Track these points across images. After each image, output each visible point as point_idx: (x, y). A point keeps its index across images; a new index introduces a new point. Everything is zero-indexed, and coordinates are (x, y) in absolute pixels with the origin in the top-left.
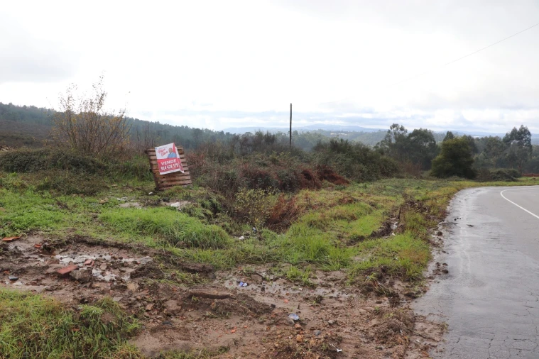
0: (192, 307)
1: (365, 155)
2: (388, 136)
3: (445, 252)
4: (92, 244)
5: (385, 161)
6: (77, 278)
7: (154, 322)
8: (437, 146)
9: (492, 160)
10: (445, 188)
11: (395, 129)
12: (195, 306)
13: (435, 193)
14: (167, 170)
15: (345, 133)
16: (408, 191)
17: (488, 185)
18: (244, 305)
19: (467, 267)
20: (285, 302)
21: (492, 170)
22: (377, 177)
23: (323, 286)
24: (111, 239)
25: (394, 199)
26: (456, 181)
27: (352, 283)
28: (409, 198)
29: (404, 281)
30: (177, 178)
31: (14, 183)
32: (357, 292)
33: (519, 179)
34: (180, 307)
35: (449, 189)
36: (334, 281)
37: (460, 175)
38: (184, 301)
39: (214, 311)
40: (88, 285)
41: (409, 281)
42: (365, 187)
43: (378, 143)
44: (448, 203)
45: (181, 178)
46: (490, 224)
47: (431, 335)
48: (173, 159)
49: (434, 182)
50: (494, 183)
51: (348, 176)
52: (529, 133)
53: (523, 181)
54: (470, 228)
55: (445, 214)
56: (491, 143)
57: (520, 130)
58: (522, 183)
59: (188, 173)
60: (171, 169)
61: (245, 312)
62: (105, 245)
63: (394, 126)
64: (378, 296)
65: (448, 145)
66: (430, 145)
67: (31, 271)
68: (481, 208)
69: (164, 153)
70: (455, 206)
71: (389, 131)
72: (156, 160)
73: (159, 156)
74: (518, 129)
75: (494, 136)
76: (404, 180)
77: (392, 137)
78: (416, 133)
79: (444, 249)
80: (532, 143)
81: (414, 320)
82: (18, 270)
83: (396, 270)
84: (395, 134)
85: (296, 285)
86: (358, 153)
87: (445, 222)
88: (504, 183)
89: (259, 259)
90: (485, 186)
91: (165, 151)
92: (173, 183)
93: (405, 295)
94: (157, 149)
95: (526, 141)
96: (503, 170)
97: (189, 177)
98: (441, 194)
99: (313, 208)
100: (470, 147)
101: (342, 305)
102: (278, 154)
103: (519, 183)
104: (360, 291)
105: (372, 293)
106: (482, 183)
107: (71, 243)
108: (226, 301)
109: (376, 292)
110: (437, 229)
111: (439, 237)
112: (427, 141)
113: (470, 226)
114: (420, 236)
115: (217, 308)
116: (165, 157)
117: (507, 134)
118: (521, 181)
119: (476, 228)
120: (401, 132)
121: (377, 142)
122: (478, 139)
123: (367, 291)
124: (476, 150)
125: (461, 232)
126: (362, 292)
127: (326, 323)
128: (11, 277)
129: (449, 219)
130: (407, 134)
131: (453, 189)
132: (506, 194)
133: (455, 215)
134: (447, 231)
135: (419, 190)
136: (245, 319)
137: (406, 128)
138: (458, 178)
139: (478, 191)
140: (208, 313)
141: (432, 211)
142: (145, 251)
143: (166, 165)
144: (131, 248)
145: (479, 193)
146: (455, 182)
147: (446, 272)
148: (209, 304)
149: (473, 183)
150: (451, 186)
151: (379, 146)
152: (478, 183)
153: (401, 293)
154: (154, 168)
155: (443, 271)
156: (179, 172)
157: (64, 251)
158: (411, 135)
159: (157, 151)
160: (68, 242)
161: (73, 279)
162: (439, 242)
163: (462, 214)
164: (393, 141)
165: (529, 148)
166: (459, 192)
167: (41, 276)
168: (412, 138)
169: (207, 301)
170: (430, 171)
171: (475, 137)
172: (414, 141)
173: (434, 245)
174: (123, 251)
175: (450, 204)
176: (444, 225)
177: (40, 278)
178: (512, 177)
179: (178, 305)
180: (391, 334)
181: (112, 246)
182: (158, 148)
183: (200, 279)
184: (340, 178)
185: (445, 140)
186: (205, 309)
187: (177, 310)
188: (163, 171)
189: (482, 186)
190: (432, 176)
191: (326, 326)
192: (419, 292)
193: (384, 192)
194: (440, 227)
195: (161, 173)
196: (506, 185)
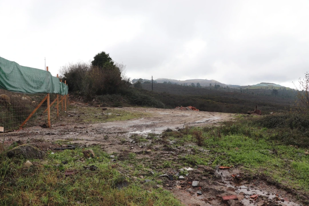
24: (286, 182)
31: (256, 134)
67: (211, 192)
82: (205, 189)
107: (257, 179)
128: (198, 192)
144: (296, 194)
157: (247, 184)
160: (255, 178)
167: (214, 197)
174: (290, 195)
177: (212, 198)
181: (283, 188)
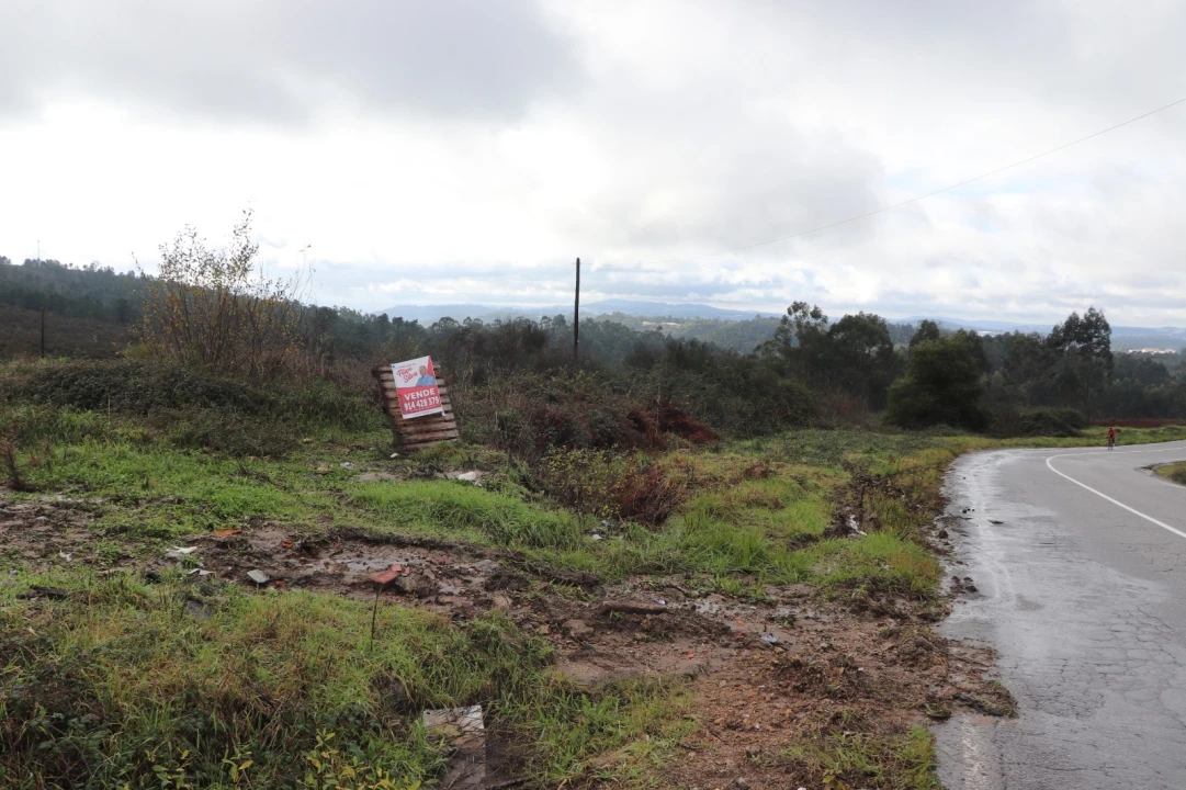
0: (610, 629)
1: (745, 376)
2: (782, 331)
3: (961, 563)
4: (377, 542)
5: (789, 389)
6: (408, 588)
7: (564, 648)
8: (896, 355)
9: (1022, 389)
10: (927, 452)
11: (799, 313)
12: (616, 626)
13: (909, 461)
14: (417, 409)
15: (677, 321)
16: (851, 457)
17: (1017, 446)
18: (692, 621)
19: (1005, 585)
20: (739, 624)
21: (1024, 411)
22: (774, 426)
23: (786, 604)
25: (830, 472)
26: (945, 435)
27: (832, 600)
28: (857, 470)
29: (911, 600)
30: (433, 426)
32: (844, 611)
33: (1083, 431)
34: (592, 629)
35: (936, 451)
36: (800, 597)
37: (953, 424)
38: (598, 619)
39: (647, 631)
40: (432, 598)
41: (918, 599)
42: (758, 449)
43: (758, 348)
44: (941, 482)
45: (439, 426)
46: (1035, 519)
47: (978, 659)
48: (428, 388)
49: (899, 438)
50: (1031, 440)
51: (714, 424)
52: (1106, 327)
53: (1094, 437)
54: (996, 527)
55: (941, 503)
56: (1019, 348)
57: (1087, 318)
58: (1092, 441)
59: (451, 416)
60: (425, 409)
61: (696, 633)
62: (400, 544)
63: (797, 307)
64: (879, 617)
65: (923, 354)
66: (881, 353)
68: (1009, 489)
69: (410, 376)
70: (956, 488)
71: (785, 320)
72: (394, 389)
73: (400, 382)
74: (1081, 317)
75: (1027, 332)
76: (835, 433)
77: (794, 331)
78: (849, 324)
79: (959, 558)
80: (1113, 349)
81: (944, 643)
82: (299, 580)
83: (892, 583)
84: (799, 325)
85: (742, 603)
86: (729, 372)
87: (946, 515)
88: (1052, 439)
89: (660, 568)
90: (1011, 446)
91: (412, 372)
92: (427, 436)
93: (919, 616)
94: (397, 367)
95: (1099, 344)
96: (1047, 410)
97: (452, 425)
98: (921, 462)
99: (702, 485)
100: (974, 360)
101: (828, 627)
102: (571, 376)
103: (1084, 441)
104: (848, 609)
105: (867, 612)
106: (1004, 441)
107: (338, 540)
108: (664, 616)
109: (873, 611)
110: (934, 527)
111: (944, 540)
112: (874, 344)
113: (997, 523)
114: (910, 536)
115: (653, 627)
116: (413, 383)
117: (1055, 329)
118: (1089, 436)
119: (1009, 526)
120: (813, 321)
121: (756, 344)
122: (988, 338)
123: (860, 609)
124: (986, 366)
125: (981, 533)
126: (851, 612)
127: (818, 647)
129: (949, 510)
130: (827, 328)
131: (945, 453)
132: (1058, 462)
133: (962, 503)
134: (954, 530)
135: (874, 456)
136: (699, 642)
137: (824, 312)
138: (948, 429)
139: (997, 457)
140: (639, 636)
141: (915, 496)
142: (478, 552)
143: (415, 401)
144: (451, 547)
145: (999, 463)
146: (946, 439)
147: (973, 590)
148: (639, 623)
149: (985, 441)
150: (937, 446)
151: (759, 354)
152: (994, 441)
153: (912, 613)
154: (392, 405)
155: (966, 589)
156: (439, 415)
158: (836, 328)
159: (395, 371)
160: (333, 539)
161: (400, 592)
162: (946, 548)
163: (974, 502)
164: (795, 343)
165: (1104, 360)
166: (958, 460)
168: (840, 336)
169: (634, 618)
170: (884, 413)
171: (982, 334)
172: (844, 342)
173: (938, 552)
175: (947, 484)
176: (946, 521)
178: (1069, 426)
179: (588, 625)
180: (922, 654)
181: (413, 545)
182: (397, 365)
183: (586, 595)
184: (700, 429)
185: (914, 341)
186: (632, 630)
187: (588, 633)
188: (409, 412)
189: (1003, 446)
190: (893, 424)
191: (818, 651)
192: (939, 614)
193: (804, 459)
194: (940, 525)
195: (406, 417)
196: (1055, 446)
